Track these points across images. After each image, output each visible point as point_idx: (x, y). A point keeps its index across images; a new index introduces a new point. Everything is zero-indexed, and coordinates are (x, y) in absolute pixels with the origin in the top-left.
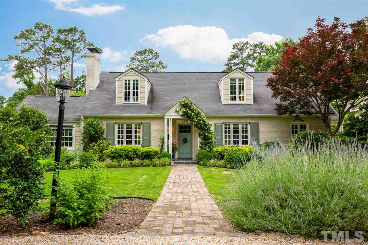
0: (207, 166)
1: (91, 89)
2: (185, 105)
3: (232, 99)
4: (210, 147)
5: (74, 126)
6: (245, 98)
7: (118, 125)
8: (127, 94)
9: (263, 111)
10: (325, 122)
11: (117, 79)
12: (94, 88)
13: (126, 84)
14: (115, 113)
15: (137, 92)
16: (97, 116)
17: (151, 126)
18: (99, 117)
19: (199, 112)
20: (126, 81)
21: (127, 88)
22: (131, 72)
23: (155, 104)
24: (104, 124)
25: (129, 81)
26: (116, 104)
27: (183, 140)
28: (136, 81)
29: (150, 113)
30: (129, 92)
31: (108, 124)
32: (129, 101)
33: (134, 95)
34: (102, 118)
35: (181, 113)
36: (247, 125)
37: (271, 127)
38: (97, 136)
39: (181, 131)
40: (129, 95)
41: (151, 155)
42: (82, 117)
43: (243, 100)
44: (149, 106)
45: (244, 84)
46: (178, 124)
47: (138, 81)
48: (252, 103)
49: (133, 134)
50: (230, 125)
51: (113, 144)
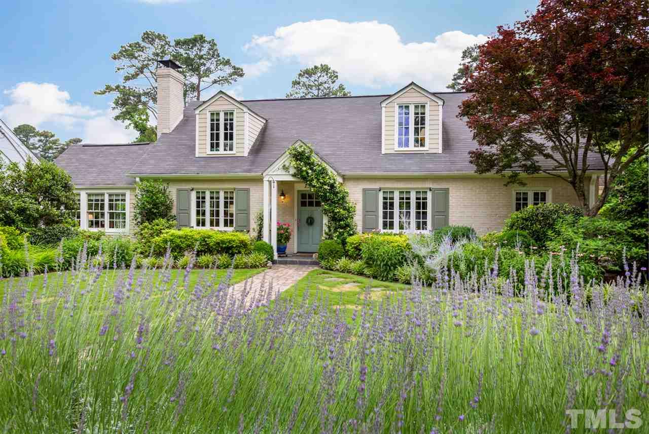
0: (332, 270)
1: (165, 131)
2: (299, 156)
3: (400, 144)
4: (341, 234)
5: (128, 193)
6: (427, 142)
7: (197, 192)
8: (215, 137)
9: (458, 166)
10: (574, 187)
11: (197, 112)
12: (169, 128)
13: (212, 120)
14: (191, 171)
15: (231, 135)
16: (159, 178)
17: (251, 194)
18: (162, 178)
19: (324, 169)
20: (212, 114)
21: (215, 127)
22: (221, 99)
23: (262, 155)
24: (172, 191)
25: (218, 114)
26: (197, 156)
27: (307, 220)
28: (229, 114)
29: (249, 171)
30: (218, 135)
31: (179, 190)
32: (217, 150)
33: (226, 139)
34: (168, 181)
35: (292, 171)
36: (426, 192)
37: (474, 197)
38: (155, 211)
39: (303, 204)
40: (218, 139)
41: (232, 247)
42: (138, 179)
43: (422, 145)
44: (251, 158)
45: (424, 114)
46: (298, 191)
47: (232, 114)
48: (440, 151)
49: (222, 209)
50: (393, 192)
51: (188, 225)
